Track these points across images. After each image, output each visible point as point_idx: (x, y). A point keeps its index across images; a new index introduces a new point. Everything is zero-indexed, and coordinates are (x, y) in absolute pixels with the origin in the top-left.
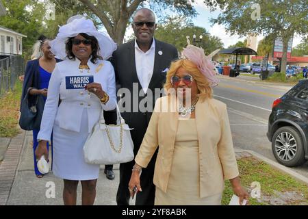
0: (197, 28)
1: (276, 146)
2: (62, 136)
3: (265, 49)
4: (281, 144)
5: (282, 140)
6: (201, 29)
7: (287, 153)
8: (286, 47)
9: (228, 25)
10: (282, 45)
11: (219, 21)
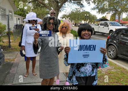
0: (87, 12)
1: (108, 52)
2: (27, 45)
3: (113, 19)
4: (110, 52)
5: (110, 50)
6: (88, 12)
7: (112, 55)
8: (119, 18)
9: (97, 10)
10: (118, 17)
11: (94, 9)
